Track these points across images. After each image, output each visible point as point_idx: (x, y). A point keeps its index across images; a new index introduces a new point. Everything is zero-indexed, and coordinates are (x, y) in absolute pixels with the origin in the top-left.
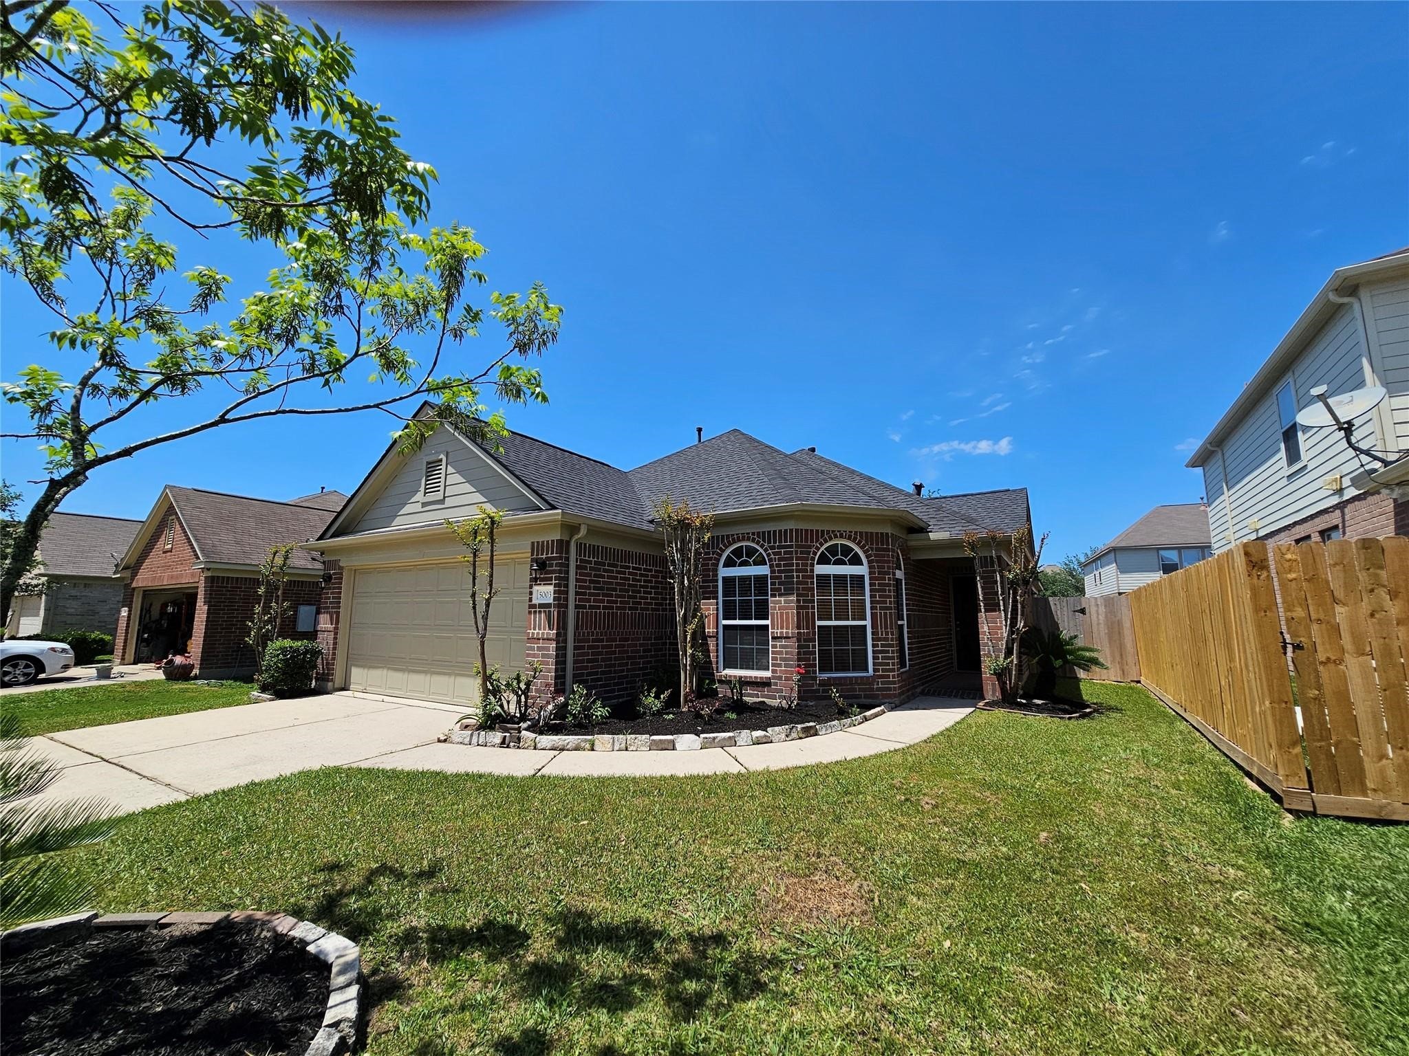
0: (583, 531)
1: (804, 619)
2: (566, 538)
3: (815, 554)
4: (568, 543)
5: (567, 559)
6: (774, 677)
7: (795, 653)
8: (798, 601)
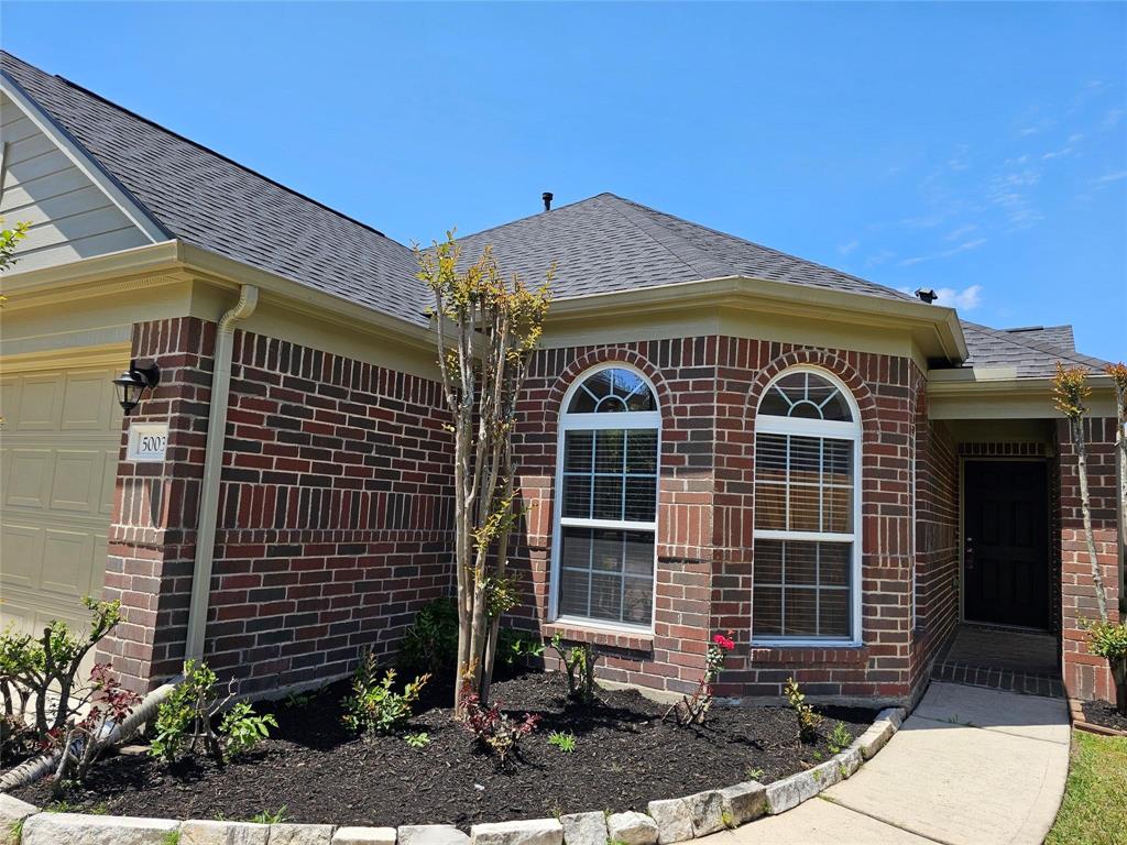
0: (247, 303)
1: (727, 525)
2: (207, 316)
3: (758, 390)
4: (213, 329)
5: (210, 365)
6: (661, 642)
7: (708, 596)
8: (719, 486)
